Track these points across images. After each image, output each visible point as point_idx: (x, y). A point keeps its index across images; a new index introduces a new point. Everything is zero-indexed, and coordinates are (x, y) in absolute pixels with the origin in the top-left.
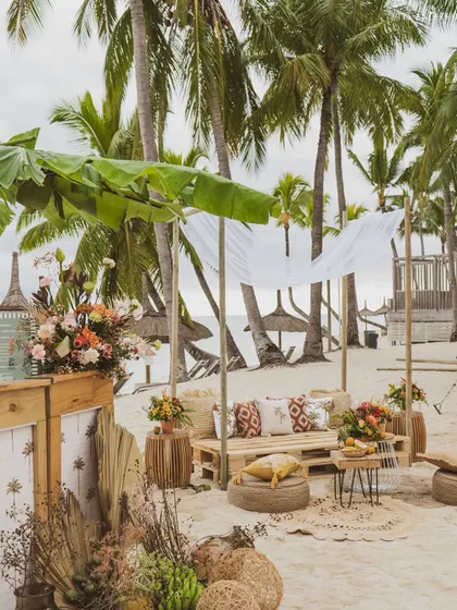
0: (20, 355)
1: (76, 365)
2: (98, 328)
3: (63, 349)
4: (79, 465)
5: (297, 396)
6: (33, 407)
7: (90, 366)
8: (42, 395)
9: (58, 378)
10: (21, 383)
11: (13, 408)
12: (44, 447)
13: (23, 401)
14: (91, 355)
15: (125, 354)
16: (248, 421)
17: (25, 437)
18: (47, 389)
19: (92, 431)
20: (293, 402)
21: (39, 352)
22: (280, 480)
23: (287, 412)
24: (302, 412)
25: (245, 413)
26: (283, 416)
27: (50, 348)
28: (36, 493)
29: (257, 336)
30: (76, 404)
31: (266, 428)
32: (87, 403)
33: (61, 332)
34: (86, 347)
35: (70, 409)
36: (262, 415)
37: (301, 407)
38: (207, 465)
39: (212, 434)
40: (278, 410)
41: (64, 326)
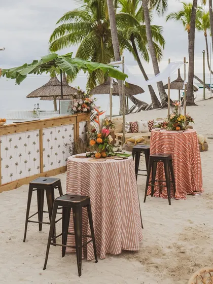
0: (70, 109)
1: (82, 112)
2: (87, 104)
3: (79, 108)
4: (83, 133)
5: (151, 120)
6: (74, 120)
7: (85, 112)
8: (75, 118)
9: (78, 114)
10: (71, 115)
11: (70, 120)
12: (76, 129)
13: (72, 119)
14: (85, 110)
15: (92, 109)
16: (134, 128)
17: (72, 126)
18: (76, 117)
19: (85, 126)
20: (150, 122)
21: (75, 109)
22: (137, 143)
23: (147, 125)
24: (152, 125)
25: (133, 125)
26: (145, 126)
27: (77, 108)
28: (74, 137)
29: (161, 94)
30: (82, 120)
31: (140, 130)
32: (84, 120)
33: (79, 105)
34: (84, 108)
35: (81, 121)
36: (139, 126)
37: (152, 124)
38: (120, 141)
39: (122, 132)
40: (144, 124)
41: (80, 103)
